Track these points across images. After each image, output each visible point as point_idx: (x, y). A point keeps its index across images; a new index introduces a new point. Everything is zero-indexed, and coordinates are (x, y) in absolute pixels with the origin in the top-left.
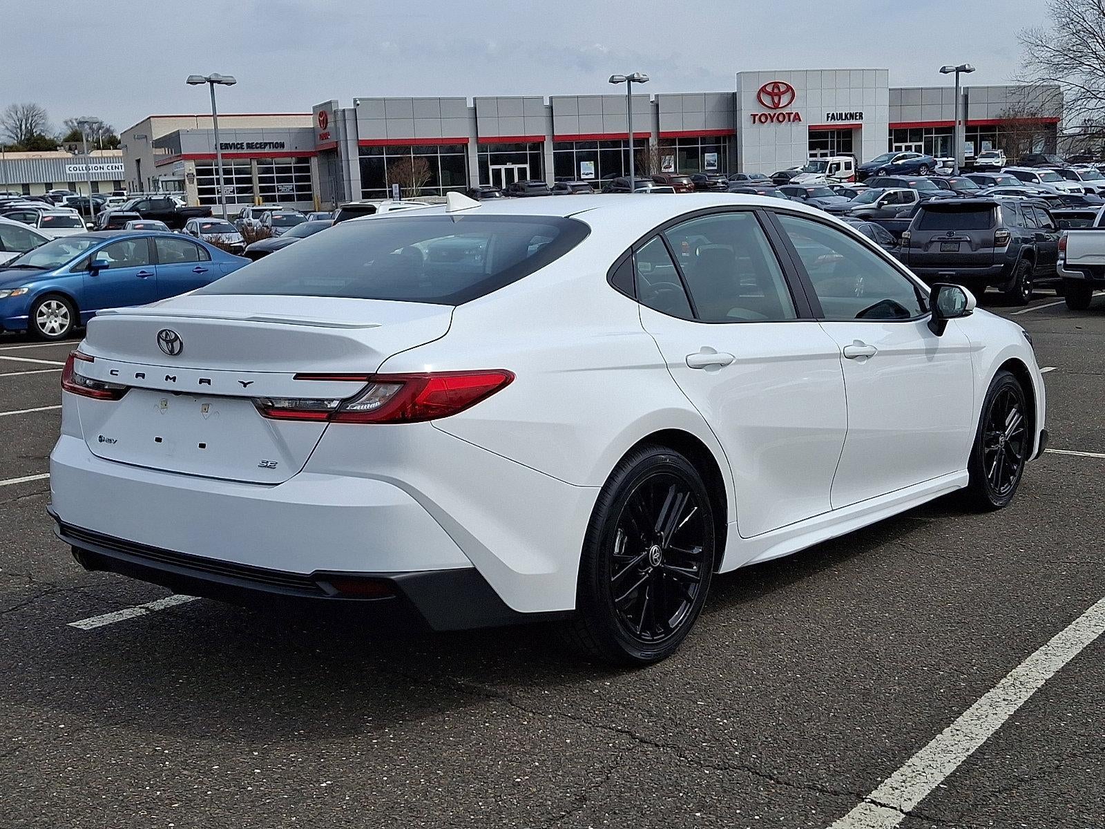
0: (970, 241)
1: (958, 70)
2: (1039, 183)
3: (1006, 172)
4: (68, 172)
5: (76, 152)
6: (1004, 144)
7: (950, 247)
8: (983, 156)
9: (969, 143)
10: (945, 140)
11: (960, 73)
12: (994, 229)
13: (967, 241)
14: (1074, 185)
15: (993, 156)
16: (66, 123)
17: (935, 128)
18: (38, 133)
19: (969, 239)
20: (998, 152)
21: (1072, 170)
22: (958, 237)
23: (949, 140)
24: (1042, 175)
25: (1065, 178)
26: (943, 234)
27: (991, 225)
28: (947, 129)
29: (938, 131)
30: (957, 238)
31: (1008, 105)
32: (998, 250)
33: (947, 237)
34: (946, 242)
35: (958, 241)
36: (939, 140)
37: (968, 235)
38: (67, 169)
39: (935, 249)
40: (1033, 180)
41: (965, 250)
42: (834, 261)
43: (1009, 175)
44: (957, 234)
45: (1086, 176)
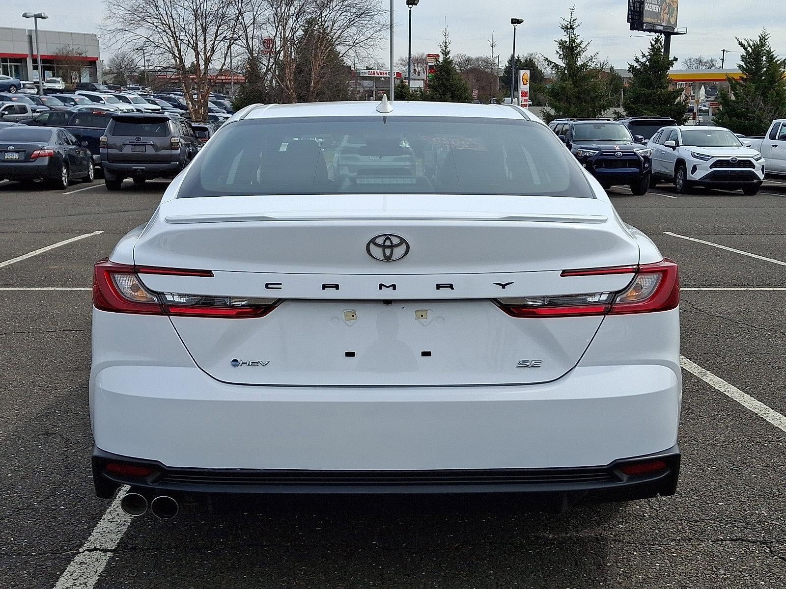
0: (153, 145)
1: (36, 17)
2: (105, 103)
3: (79, 94)
6: (61, 74)
7: (138, 149)
8: (48, 82)
9: (35, 71)
10: (17, 68)
11: (37, 19)
12: (170, 137)
13: (151, 145)
14: (129, 107)
15: (55, 82)
17: (9, 59)
19: (152, 143)
20: (59, 79)
21: (125, 95)
22: (144, 141)
23: (21, 68)
24: (106, 98)
25: (121, 101)
26: (133, 139)
27: (167, 134)
28: (19, 60)
29: (12, 61)
30: (144, 143)
31: (62, 46)
32: (174, 152)
33: (136, 141)
34: (135, 145)
35: (144, 145)
36: (13, 67)
37: (152, 140)
39: (128, 150)
40: (100, 101)
41: (150, 151)
42: (46, 156)
43: (83, 97)
44: (143, 139)
45: (136, 101)
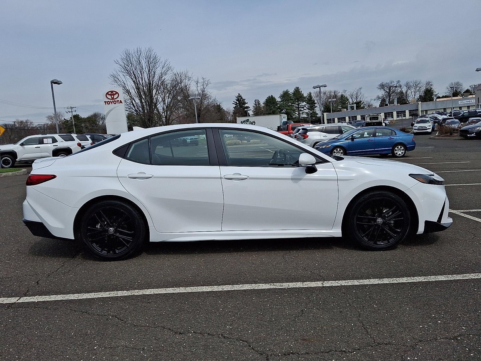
4: (459, 103)
5: (464, 96)
16: (470, 86)
18: (459, 91)
38: (459, 102)
